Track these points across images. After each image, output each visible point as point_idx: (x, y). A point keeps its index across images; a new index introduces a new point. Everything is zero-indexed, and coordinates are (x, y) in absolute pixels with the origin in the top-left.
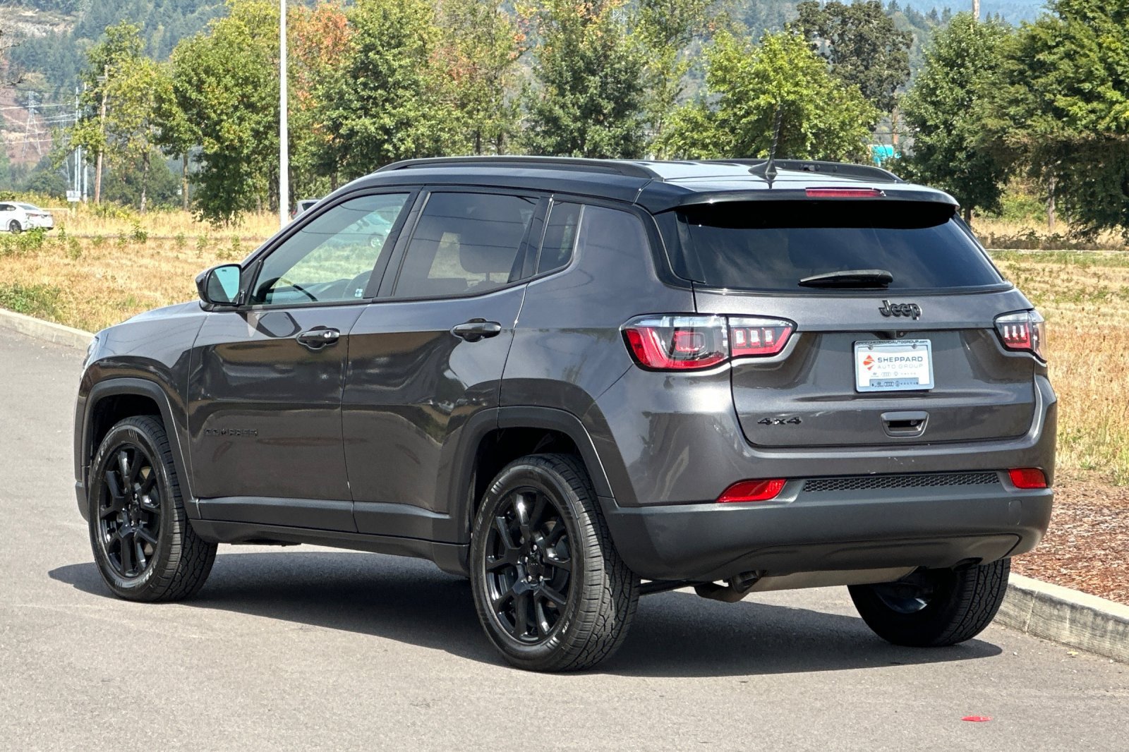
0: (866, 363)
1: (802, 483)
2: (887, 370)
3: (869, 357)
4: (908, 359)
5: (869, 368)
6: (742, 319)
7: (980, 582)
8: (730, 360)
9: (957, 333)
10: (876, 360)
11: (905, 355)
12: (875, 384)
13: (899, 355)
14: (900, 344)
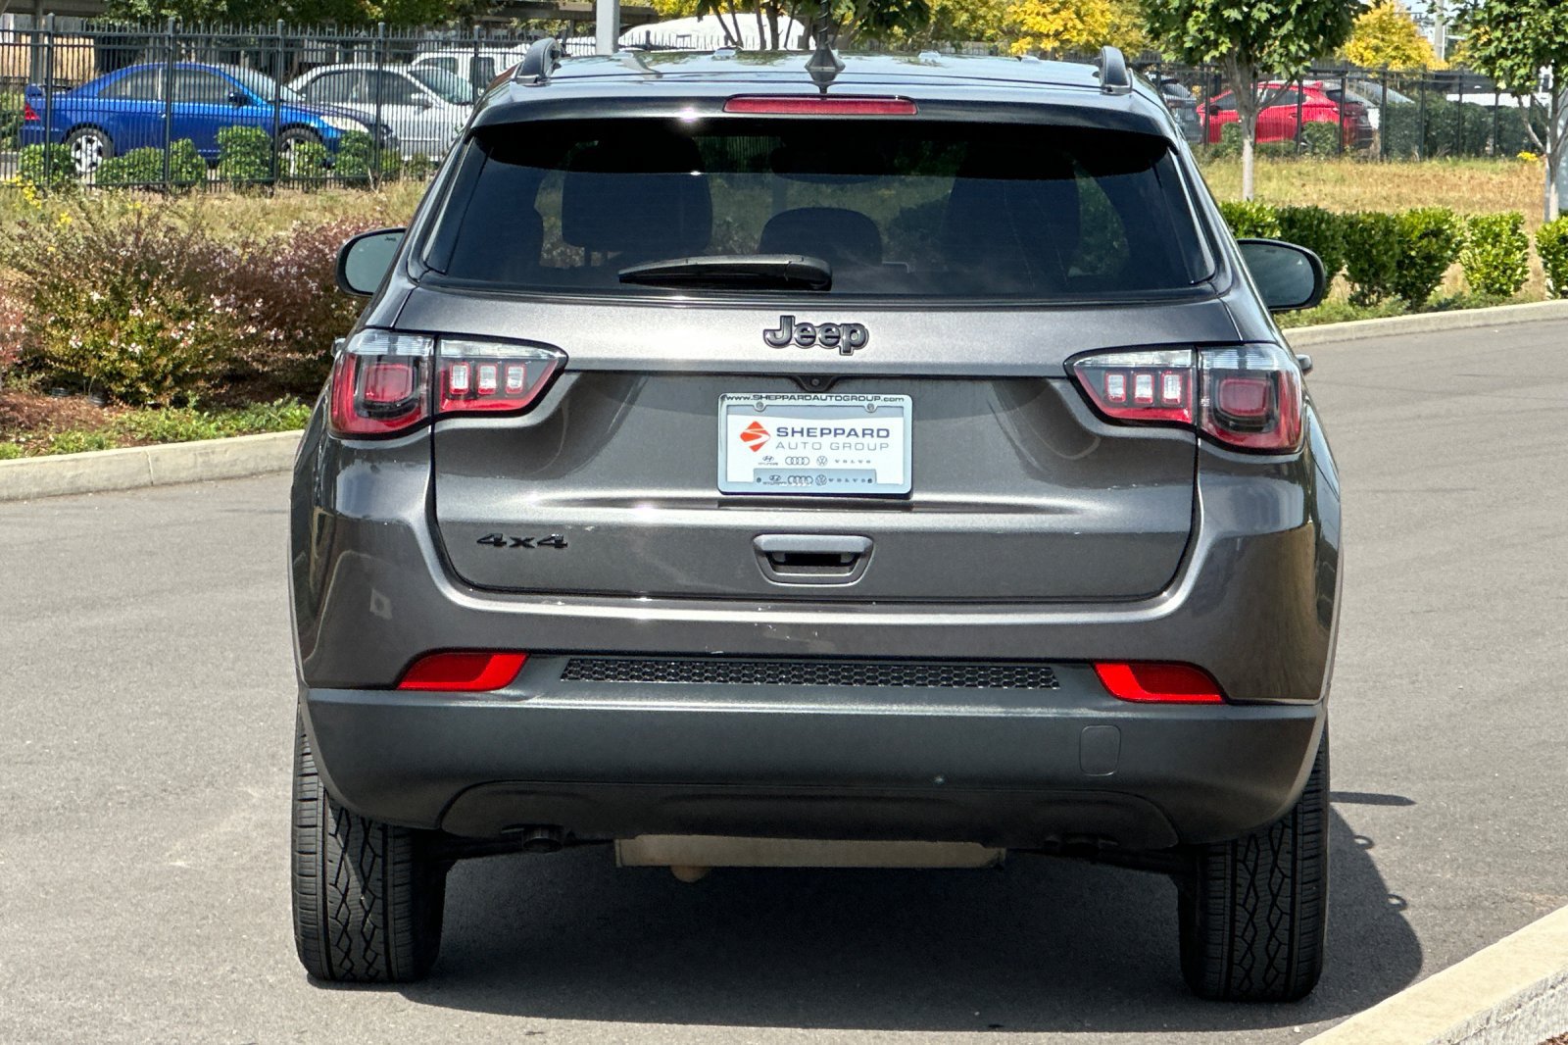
0: (745, 437)
1: (563, 660)
2: (800, 452)
3: (755, 425)
4: (853, 432)
5: (755, 448)
6: (470, 344)
7: (1239, 881)
8: (435, 418)
9: (988, 386)
10: (773, 432)
11: (847, 424)
12: (765, 478)
13: (832, 424)
14: (833, 402)
